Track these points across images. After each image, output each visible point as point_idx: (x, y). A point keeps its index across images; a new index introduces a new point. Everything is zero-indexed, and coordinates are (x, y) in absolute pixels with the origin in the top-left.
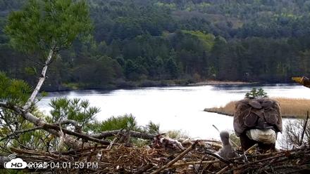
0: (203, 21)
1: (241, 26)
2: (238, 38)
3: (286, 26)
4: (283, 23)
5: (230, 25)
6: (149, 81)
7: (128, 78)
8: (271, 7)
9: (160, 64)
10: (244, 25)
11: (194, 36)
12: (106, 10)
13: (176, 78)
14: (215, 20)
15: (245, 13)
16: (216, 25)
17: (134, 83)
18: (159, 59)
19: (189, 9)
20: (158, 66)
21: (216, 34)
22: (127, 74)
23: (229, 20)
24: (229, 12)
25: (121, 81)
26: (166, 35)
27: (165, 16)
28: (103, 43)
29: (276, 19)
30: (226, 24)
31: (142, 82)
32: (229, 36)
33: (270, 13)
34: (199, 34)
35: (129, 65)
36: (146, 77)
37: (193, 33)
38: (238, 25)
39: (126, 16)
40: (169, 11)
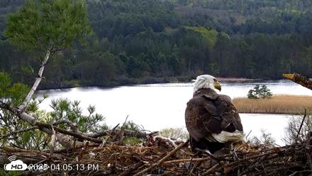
0: (206, 17)
1: (244, 22)
2: (242, 33)
3: (289, 22)
4: (287, 18)
5: (233, 20)
6: (152, 78)
7: (130, 75)
8: (274, 3)
9: (163, 60)
10: (247, 21)
11: (196, 32)
12: (108, 6)
13: (179, 74)
14: (219, 16)
15: (249, 9)
16: (219, 21)
17: (137, 80)
18: (161, 55)
19: (192, 4)
20: (160, 62)
21: (219, 30)
22: (129, 71)
23: (232, 15)
24: (232, 8)
25: (124, 77)
26: (169, 31)
27: (168, 12)
28: (105, 40)
29: (280, 14)
30: (229, 20)
31: (145, 79)
32: (232, 31)
33: (274, 8)
34: (203, 31)
35: (132, 62)
36: (148, 73)
37: (196, 29)
38: (241, 20)
39: (128, 12)
40: (172, 7)
